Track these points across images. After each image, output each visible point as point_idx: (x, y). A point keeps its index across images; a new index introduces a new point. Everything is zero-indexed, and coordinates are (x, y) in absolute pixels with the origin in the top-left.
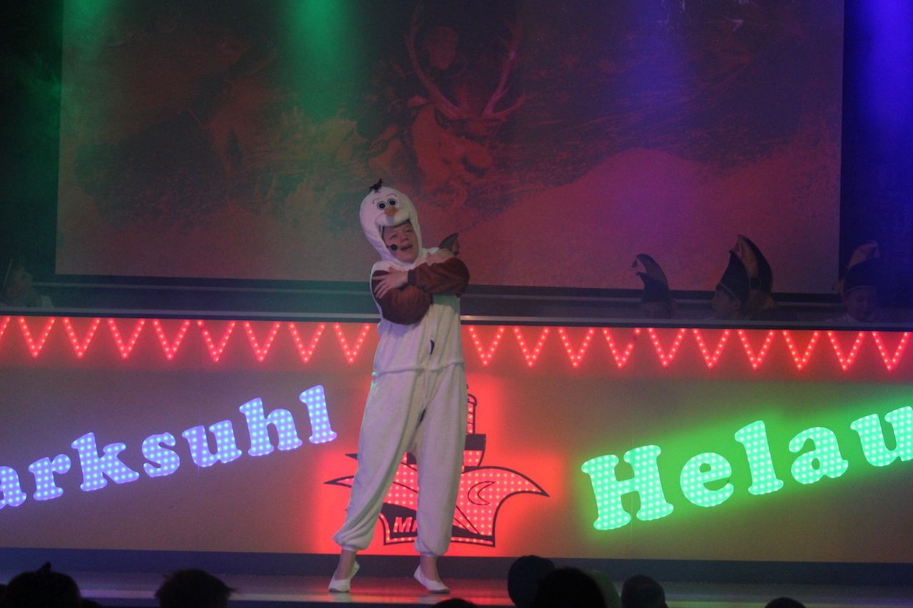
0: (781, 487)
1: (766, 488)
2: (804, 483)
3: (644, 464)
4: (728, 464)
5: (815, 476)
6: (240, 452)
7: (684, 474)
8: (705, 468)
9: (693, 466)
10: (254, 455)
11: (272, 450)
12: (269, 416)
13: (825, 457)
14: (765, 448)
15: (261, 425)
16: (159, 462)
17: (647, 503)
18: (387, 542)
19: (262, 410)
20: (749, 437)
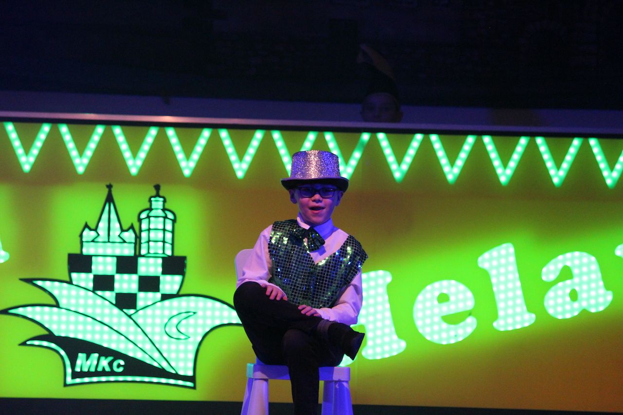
0: (533, 322)
1: (515, 323)
3: (372, 292)
4: (469, 294)
5: (572, 310)
7: (418, 306)
8: (443, 298)
9: (428, 296)
13: (585, 287)
14: (514, 275)
17: (374, 339)
18: (68, 383)
20: (495, 263)
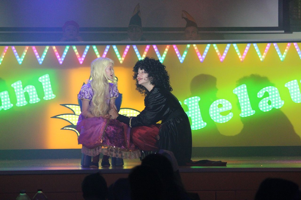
0: (254, 113)
1: (248, 114)
2: (265, 111)
3: (193, 105)
4: (230, 104)
5: (269, 108)
6: (12, 105)
7: (211, 109)
9: (215, 105)
10: (18, 106)
11: (27, 104)
12: (25, 89)
13: (274, 99)
14: (246, 96)
15: (22, 93)
17: (194, 122)
19: (21, 86)
20: (239, 92)
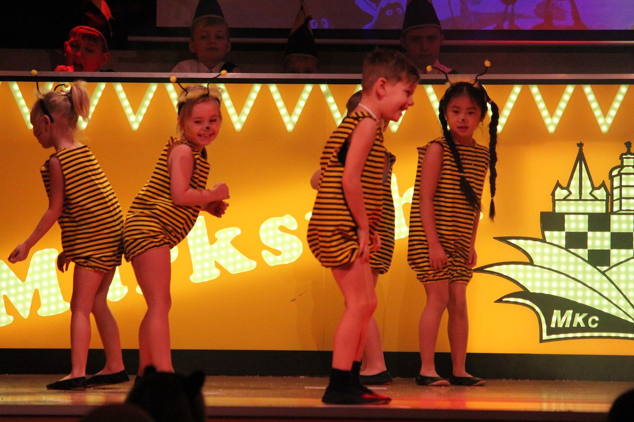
12: (404, 195)
16: (278, 248)
18: (543, 339)
19: (396, 187)
